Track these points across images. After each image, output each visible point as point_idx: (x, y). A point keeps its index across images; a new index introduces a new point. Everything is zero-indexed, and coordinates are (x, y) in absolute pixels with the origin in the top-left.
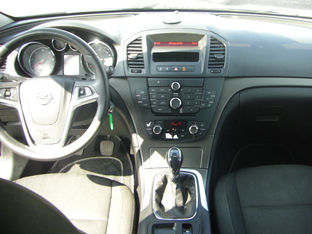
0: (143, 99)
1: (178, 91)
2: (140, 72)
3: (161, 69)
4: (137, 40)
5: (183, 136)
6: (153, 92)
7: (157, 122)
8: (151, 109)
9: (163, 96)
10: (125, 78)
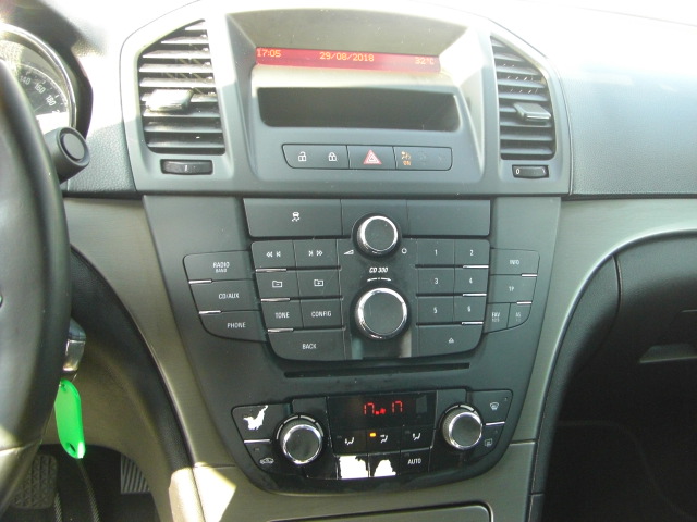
0: (222, 296)
1: (389, 257)
2: (207, 169)
3: (303, 158)
4: (180, 33)
5: (419, 461)
6: (273, 263)
7: (298, 405)
8: (267, 345)
9: (319, 283)
10: (130, 198)
